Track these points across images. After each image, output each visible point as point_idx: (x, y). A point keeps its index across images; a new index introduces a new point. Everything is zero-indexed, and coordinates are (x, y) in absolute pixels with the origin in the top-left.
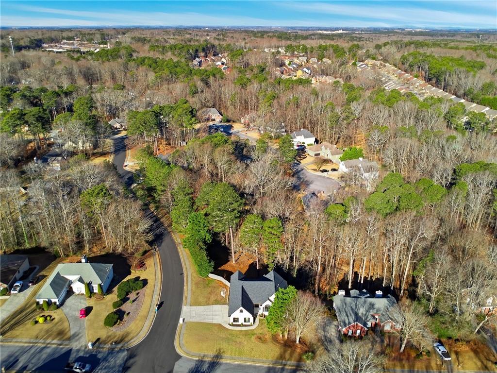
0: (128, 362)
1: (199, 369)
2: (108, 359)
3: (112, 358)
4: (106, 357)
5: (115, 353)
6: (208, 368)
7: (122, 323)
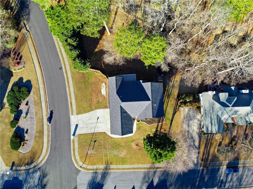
0: (43, 181)
1: (95, 180)
2: (27, 180)
3: (30, 179)
4: (26, 179)
5: (31, 173)
6: (101, 178)
7: (25, 143)
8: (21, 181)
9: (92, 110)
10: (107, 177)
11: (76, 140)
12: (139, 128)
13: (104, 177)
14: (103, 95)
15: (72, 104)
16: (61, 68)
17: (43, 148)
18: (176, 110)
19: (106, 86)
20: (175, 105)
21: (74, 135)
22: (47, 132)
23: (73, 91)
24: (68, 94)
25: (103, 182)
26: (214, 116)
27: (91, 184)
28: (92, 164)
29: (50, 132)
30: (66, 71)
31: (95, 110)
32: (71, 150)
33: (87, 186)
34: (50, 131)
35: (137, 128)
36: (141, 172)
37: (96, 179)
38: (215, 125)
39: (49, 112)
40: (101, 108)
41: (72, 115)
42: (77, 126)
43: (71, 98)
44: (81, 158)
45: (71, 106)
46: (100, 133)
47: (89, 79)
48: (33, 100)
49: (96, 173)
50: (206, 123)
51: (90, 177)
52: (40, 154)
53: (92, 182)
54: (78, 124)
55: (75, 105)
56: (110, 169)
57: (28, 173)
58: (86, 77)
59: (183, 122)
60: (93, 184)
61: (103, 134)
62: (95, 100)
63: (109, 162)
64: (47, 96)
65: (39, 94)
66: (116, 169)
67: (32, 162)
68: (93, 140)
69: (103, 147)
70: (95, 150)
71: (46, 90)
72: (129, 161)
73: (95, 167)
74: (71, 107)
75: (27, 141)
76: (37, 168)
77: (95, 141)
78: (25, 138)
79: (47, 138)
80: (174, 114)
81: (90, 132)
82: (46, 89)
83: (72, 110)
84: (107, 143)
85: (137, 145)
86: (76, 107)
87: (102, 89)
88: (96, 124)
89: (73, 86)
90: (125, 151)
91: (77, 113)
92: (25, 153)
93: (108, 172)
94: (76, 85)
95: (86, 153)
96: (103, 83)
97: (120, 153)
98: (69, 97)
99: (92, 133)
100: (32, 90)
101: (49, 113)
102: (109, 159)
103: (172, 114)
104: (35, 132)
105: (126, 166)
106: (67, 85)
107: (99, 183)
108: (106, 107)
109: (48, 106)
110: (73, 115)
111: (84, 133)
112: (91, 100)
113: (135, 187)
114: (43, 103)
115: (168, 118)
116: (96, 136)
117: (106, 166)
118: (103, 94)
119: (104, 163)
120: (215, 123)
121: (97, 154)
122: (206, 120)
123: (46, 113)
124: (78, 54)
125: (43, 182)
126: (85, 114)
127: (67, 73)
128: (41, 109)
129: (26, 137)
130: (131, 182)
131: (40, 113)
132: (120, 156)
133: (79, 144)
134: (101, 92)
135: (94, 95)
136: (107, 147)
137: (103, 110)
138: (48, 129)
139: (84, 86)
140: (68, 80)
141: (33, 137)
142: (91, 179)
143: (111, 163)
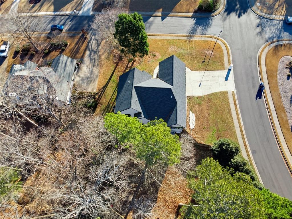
1: (204, 28)
2: (278, 31)
3: (275, 32)
4: (280, 33)
5: (275, 37)
6: (197, 29)
7: (288, 66)
8: (285, 31)
9: (208, 96)
10: (191, 29)
11: (226, 65)
12: (150, 72)
13: (193, 30)
14: (192, 113)
15: (234, 103)
16: (254, 152)
17: (266, 60)
18: (102, 90)
19: (189, 124)
20: (101, 97)
21: (229, 70)
22: (263, 75)
23: (234, 120)
24: (240, 117)
25: (195, 26)
26: (61, 71)
27: (208, 25)
28: (207, 41)
29: (259, 75)
30: (246, 148)
31: (203, 95)
32: (231, 56)
33: (212, 24)
34: (259, 77)
35: (153, 72)
36: (154, 32)
37: (202, 29)
38: (62, 62)
39: (264, 98)
40: (196, 97)
41: (234, 91)
42: (227, 79)
43: (236, 111)
44: (220, 48)
45: (235, 102)
46: (197, 70)
47: (213, 134)
48: (287, 113)
49: (202, 34)
50: (71, 67)
51: (209, 31)
52: (269, 55)
53: (207, 26)
54: (226, 80)
55: (230, 102)
56: (187, 36)
57: (279, 37)
58: (217, 137)
59: (97, 76)
60: (206, 25)
61: (194, 70)
62: (205, 107)
63: (188, 42)
64: (269, 117)
65: (280, 120)
66: (180, 36)
67: (276, 46)
68: (205, 63)
69: (195, 57)
70: (204, 54)
71: (271, 125)
72: (165, 42)
73: (203, 39)
74: (235, 100)
75: (286, 68)
76: (270, 42)
77: (204, 62)
78: (289, 70)
79: (262, 69)
80: (106, 86)
81: (209, 72)
82: (271, 127)
83: (234, 97)
84: (190, 60)
85: (155, 56)
86: (229, 100)
87: (195, 121)
88: (203, 80)
89: (234, 126)
90: (170, 51)
91: (227, 93)
92: (286, 56)
93: (189, 34)
94: (230, 127)
95: (214, 51)
96: (193, 128)
97: (175, 49)
98: (239, 112)
99: (208, 70)
100: (291, 126)
101: (263, 96)
102: (188, 44)
103: (108, 86)
104: (278, 76)
105: (169, 38)
106: (243, 128)
107: (199, 26)
108: (190, 98)
109: (266, 105)
110: (232, 91)
111: (217, 71)
112: (209, 108)
113: (161, 21)
114: (272, 108)
115: (114, 83)
116: (203, 67)
117: (191, 39)
118: (194, 114)
119: (193, 41)
120: (62, 64)
121: (202, 50)
122: (71, 70)
123: (267, 97)
124: (232, 159)
125: (260, 29)
126: (217, 91)
127: (245, 144)
128: (274, 101)
129: (289, 72)
130: (165, 24)
131: (274, 97)
132: (175, 47)
133: (223, 60)
134: (196, 116)
135: (205, 113)
136: (189, 55)
137: (194, 95)
138: (263, 79)
139: (219, 124)
140: (242, 135)
141: (279, 71)
142: (208, 29)
143: (186, 41)
